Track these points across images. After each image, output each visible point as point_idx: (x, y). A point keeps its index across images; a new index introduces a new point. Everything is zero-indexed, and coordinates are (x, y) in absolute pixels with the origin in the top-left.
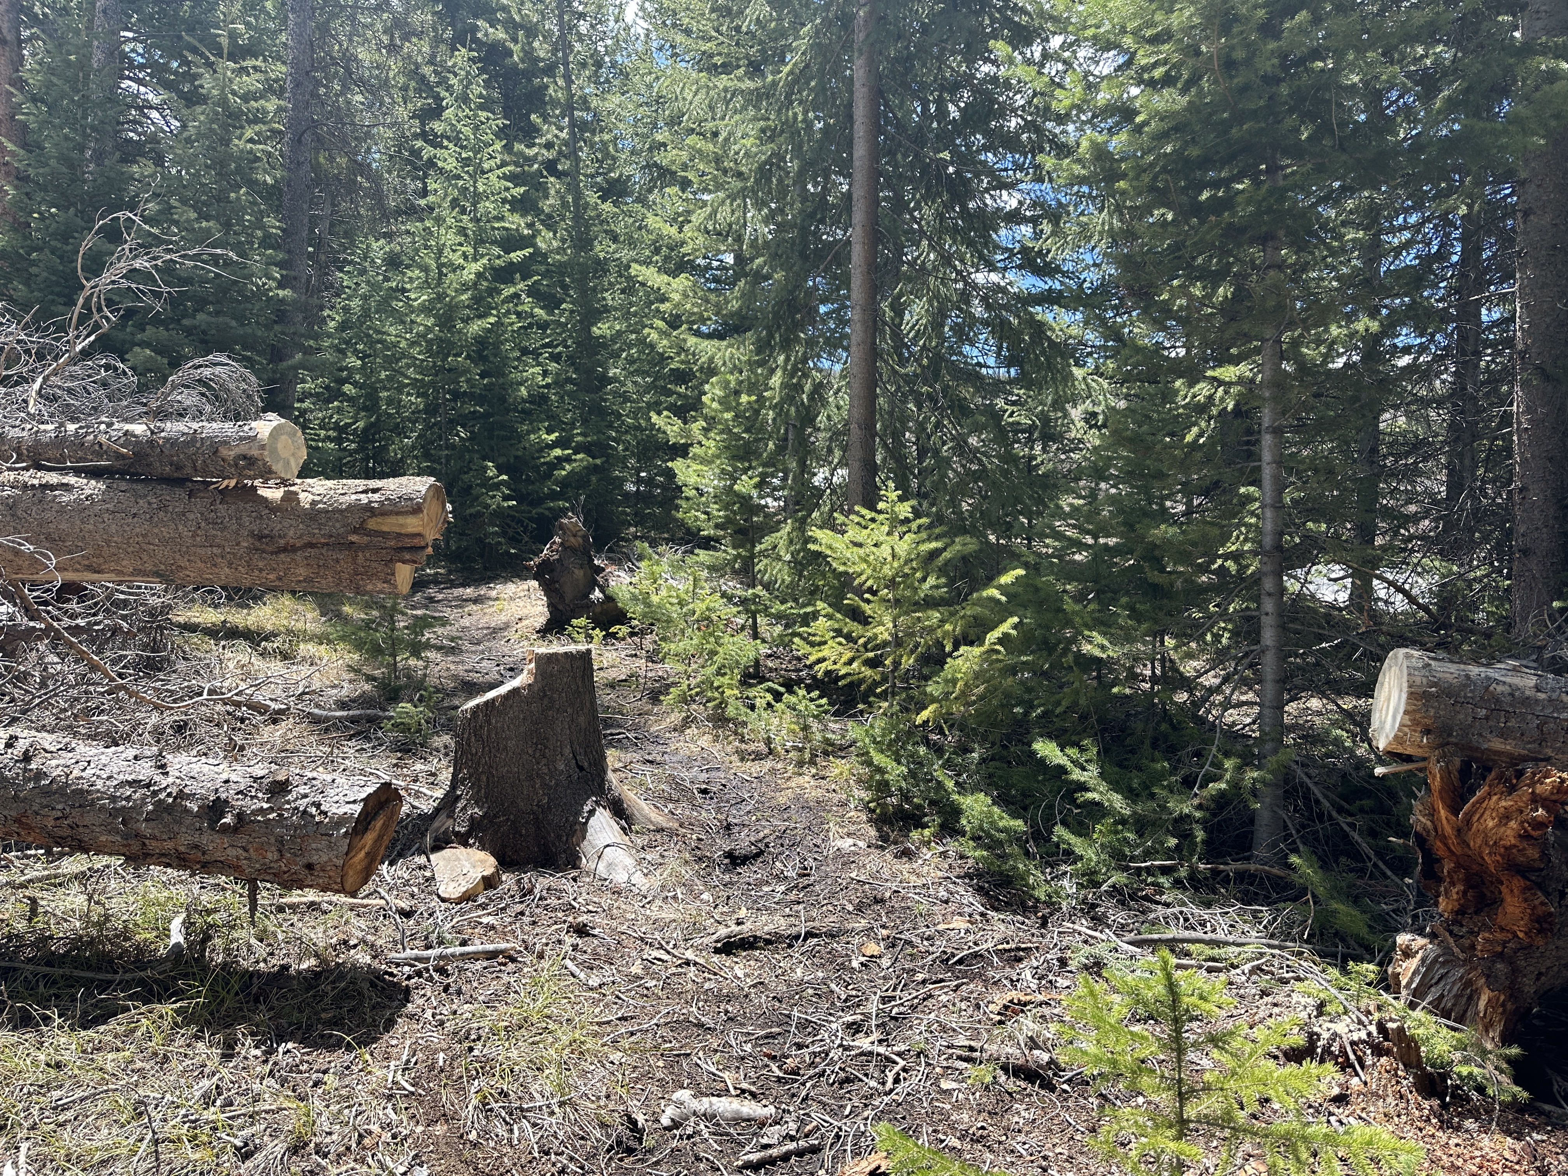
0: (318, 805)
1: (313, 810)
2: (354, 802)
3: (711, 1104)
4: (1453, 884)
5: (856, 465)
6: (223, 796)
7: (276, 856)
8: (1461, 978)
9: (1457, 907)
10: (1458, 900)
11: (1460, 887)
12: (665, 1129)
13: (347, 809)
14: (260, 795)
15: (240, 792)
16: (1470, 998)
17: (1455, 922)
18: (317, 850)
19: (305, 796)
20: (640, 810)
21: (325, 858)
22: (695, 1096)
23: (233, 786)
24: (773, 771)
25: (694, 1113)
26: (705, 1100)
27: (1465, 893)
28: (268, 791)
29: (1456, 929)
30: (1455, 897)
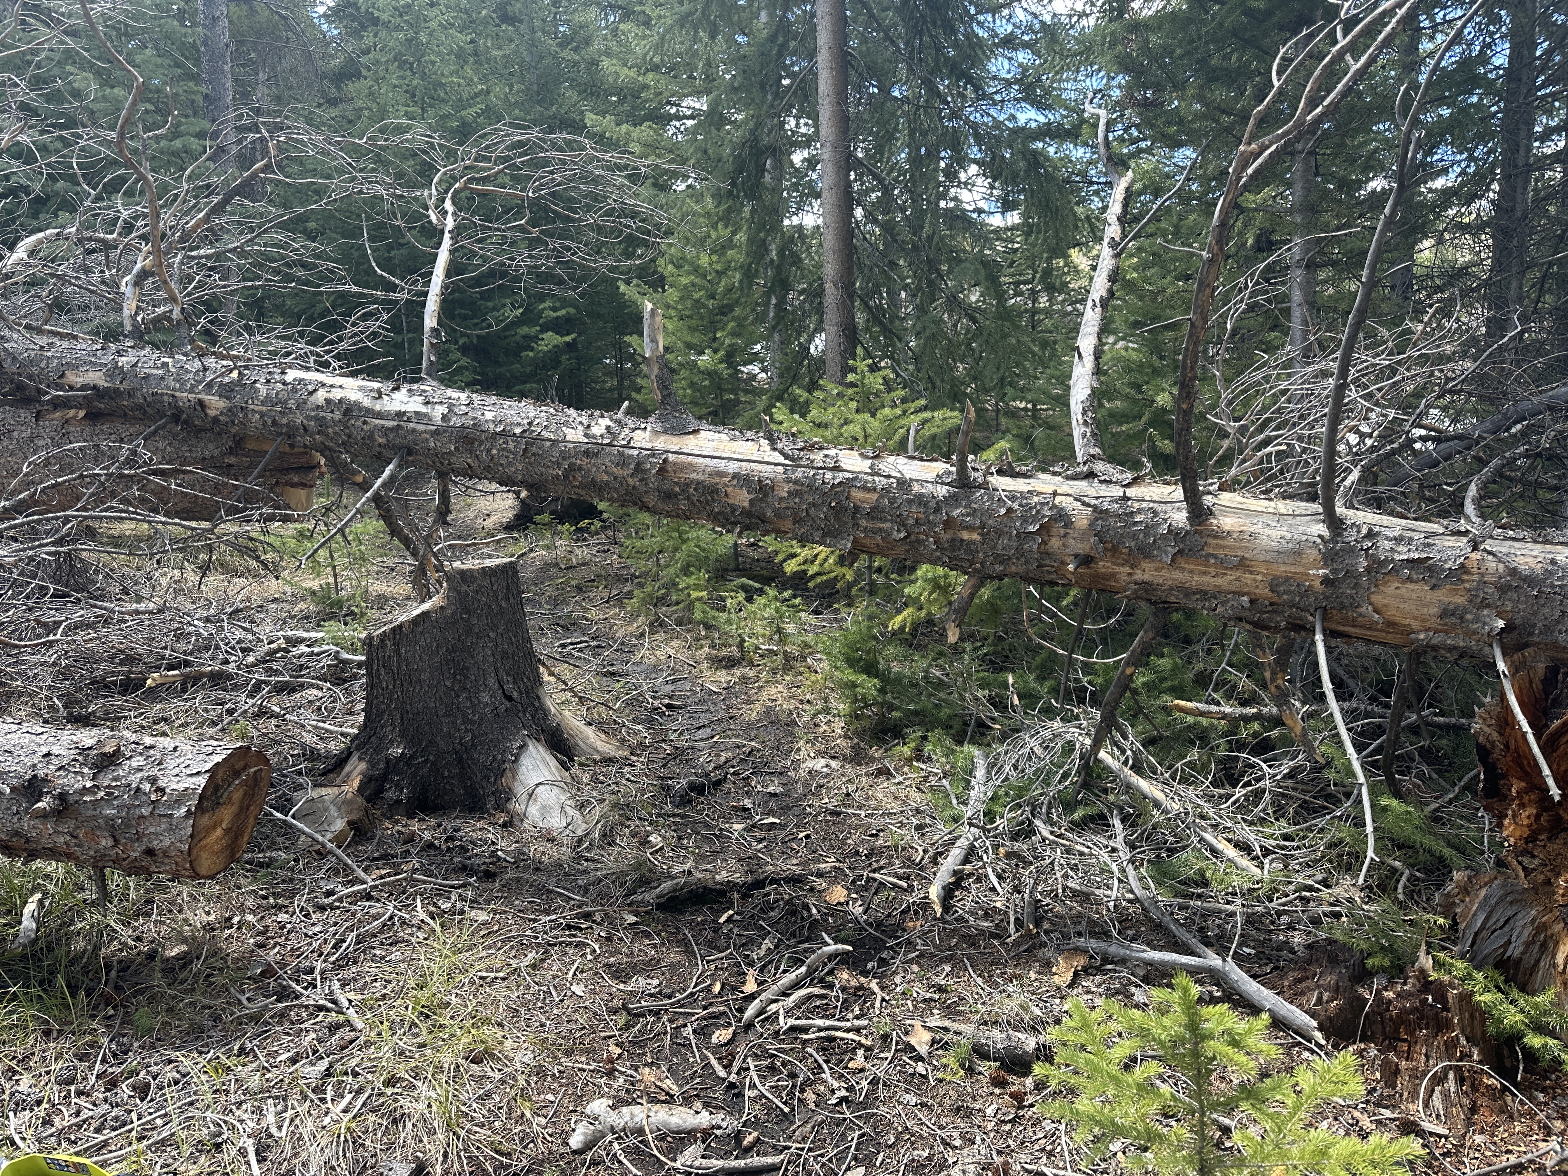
0: (153, 780)
1: (146, 787)
2: (198, 773)
3: (632, 1115)
4: (1522, 806)
5: (833, 330)
6: (41, 774)
7: (110, 842)
8: (1533, 921)
9: (1526, 832)
10: (1529, 826)
11: (1532, 811)
12: (575, 1152)
13: (189, 783)
14: (86, 770)
15: (62, 768)
16: (1544, 946)
17: (1525, 852)
18: (156, 834)
19: (139, 769)
20: (585, 739)
21: (167, 842)
22: (613, 1107)
23: (55, 761)
24: (744, 679)
25: (612, 1130)
26: (625, 1110)
27: (1538, 817)
28: (95, 766)
29: (1526, 861)
30: (1526, 822)
